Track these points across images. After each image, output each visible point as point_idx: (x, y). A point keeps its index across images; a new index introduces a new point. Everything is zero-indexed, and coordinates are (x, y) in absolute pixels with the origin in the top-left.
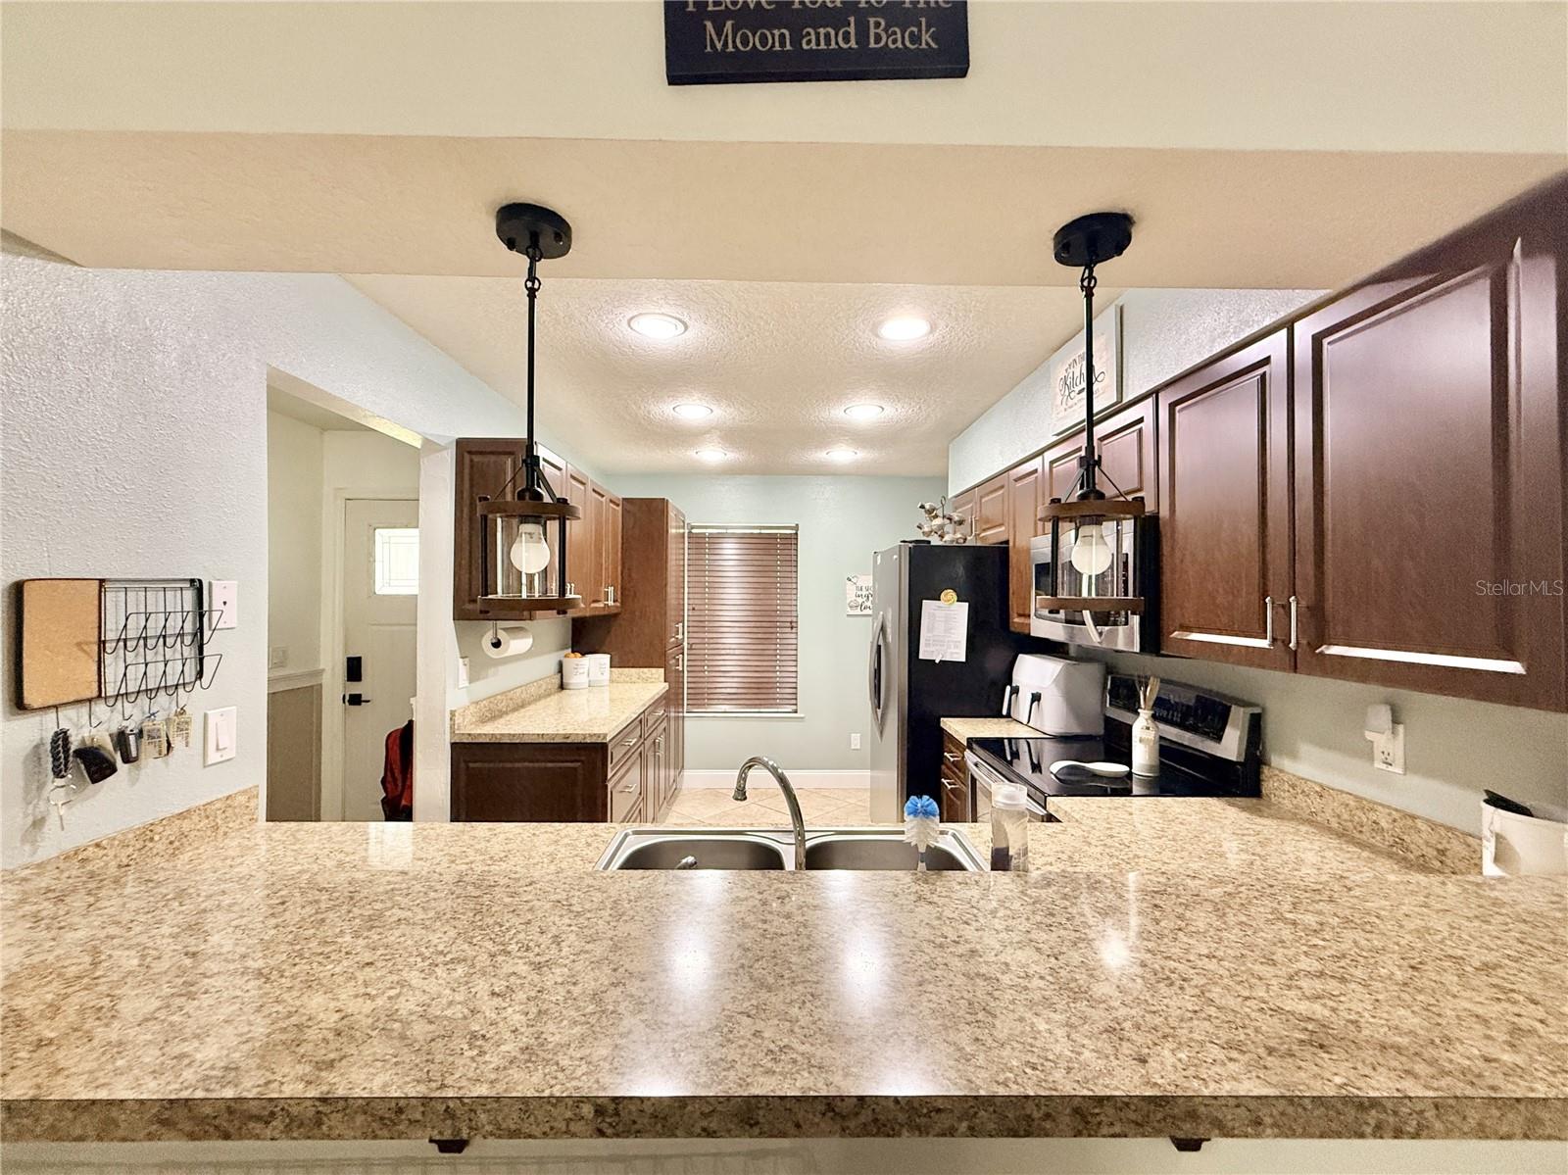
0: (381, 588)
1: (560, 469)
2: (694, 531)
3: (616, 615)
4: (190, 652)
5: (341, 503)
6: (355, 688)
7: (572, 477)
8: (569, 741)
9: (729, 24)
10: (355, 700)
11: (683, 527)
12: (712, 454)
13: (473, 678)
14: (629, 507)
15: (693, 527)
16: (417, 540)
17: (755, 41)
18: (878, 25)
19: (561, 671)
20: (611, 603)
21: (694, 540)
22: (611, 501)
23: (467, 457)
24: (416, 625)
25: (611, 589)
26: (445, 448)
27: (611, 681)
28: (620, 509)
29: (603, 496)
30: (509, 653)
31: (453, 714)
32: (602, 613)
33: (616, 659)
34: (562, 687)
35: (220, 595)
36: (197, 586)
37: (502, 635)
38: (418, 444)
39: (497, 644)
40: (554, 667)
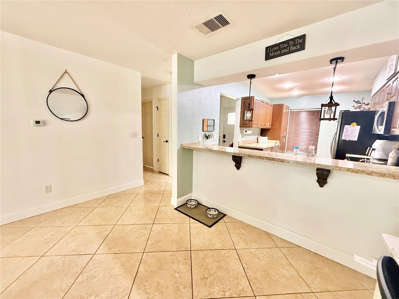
0: (229, 123)
1: (258, 101)
2: (292, 111)
3: (269, 129)
4: (213, 127)
5: (223, 109)
6: (224, 140)
7: (261, 102)
8: (256, 148)
9: (273, 52)
10: (224, 141)
11: (289, 110)
12: (296, 93)
13: (242, 137)
14: (274, 106)
15: (291, 110)
16: (235, 115)
17: (276, 53)
18: (292, 47)
19: (258, 139)
20: (268, 126)
21: (291, 113)
22: (270, 105)
23: (243, 100)
24: (234, 129)
25: (268, 124)
26: (240, 99)
27: (268, 142)
28: (272, 107)
29: (268, 104)
30: (247, 133)
31: (239, 142)
32: (266, 128)
33: (269, 138)
34: (258, 142)
35: (216, 121)
36: (214, 120)
37: (247, 130)
38: (236, 99)
39: (246, 131)
40: (256, 138)
